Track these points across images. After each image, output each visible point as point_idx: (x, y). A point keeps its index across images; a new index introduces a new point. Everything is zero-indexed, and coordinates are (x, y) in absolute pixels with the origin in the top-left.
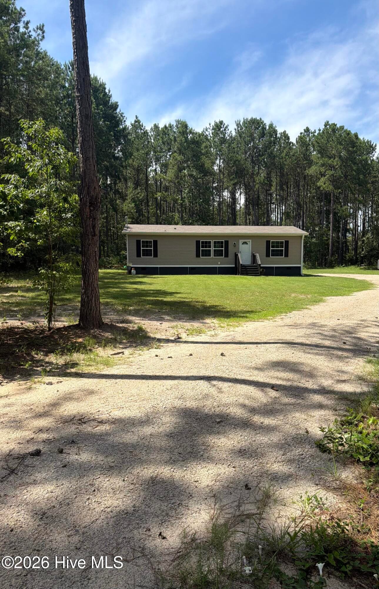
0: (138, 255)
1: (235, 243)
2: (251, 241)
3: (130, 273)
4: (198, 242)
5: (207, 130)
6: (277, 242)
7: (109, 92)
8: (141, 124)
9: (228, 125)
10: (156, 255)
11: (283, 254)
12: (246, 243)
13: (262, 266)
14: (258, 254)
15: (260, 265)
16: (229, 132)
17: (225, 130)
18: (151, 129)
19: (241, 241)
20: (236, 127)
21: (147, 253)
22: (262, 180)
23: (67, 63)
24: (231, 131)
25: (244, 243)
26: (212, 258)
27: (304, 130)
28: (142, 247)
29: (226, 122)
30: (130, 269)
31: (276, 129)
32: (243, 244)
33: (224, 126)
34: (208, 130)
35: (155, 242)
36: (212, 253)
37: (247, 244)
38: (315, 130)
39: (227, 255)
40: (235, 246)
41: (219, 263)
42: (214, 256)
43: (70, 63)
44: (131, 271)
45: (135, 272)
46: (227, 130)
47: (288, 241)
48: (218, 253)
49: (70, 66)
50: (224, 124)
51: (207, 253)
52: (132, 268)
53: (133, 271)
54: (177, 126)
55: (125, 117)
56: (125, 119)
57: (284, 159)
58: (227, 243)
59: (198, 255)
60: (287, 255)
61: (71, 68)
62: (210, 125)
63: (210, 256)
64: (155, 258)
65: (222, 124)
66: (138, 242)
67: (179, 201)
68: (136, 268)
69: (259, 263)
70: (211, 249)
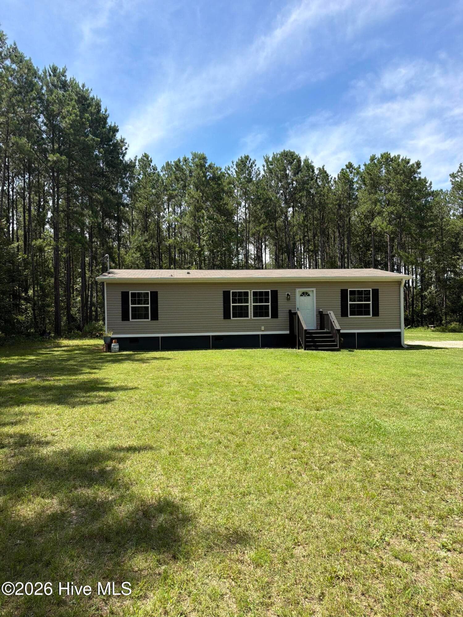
0: (125, 317)
1: (288, 295)
2: (314, 290)
3: (108, 348)
4: (226, 294)
5: (229, 169)
6: (360, 292)
7: (106, 111)
8: (149, 159)
9: (255, 160)
10: (155, 317)
11: (369, 311)
12: (307, 293)
13: (342, 331)
14: (331, 312)
15: (339, 330)
16: (256, 168)
17: (251, 166)
18: (163, 167)
19: (299, 291)
20: (265, 164)
21: (139, 314)
22: (301, 221)
23: (48, 68)
24: (259, 168)
25: (304, 294)
26: (251, 320)
27: (346, 166)
28: (132, 304)
29: (252, 158)
30: (109, 341)
31: (313, 164)
32: (301, 296)
33: (250, 162)
34: (231, 169)
35: (155, 295)
36: (251, 311)
37: (309, 295)
38: (359, 166)
39: (275, 315)
40: (288, 299)
41: (263, 328)
42: (254, 316)
43: (50, 68)
44: (111, 345)
45: (117, 347)
46: (254, 165)
47: (378, 290)
48: (260, 312)
49: (50, 72)
50: (250, 159)
51: (242, 312)
52: (112, 339)
53: (115, 346)
54: (193, 159)
55: (126, 143)
56: (127, 146)
57: (326, 197)
58: (275, 294)
59: (227, 316)
60: (376, 313)
61: (52, 74)
62: (233, 163)
63: (248, 317)
64: (155, 322)
65: (248, 159)
66: (125, 295)
67: (197, 249)
68: (119, 340)
69: (337, 326)
70: (249, 304)
